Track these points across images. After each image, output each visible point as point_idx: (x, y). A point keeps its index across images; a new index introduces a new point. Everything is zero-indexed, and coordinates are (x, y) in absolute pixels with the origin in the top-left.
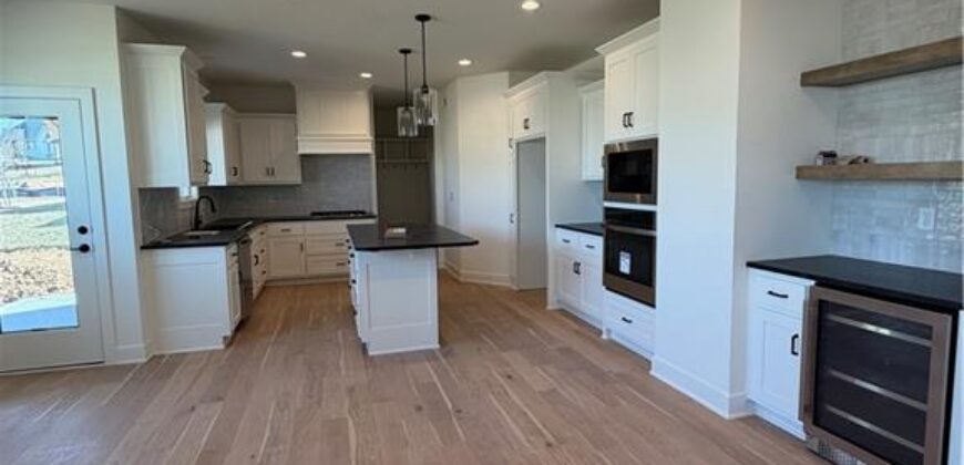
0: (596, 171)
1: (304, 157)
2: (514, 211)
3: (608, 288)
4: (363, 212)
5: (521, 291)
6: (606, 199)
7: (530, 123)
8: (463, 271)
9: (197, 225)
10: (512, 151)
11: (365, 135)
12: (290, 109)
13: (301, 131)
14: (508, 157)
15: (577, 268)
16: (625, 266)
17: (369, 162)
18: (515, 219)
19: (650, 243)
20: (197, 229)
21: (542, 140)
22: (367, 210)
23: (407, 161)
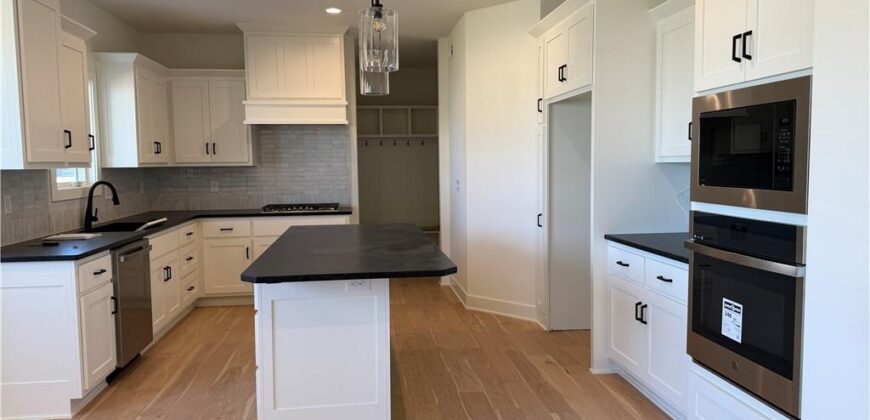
0: (677, 145)
1: (259, 129)
2: (543, 208)
3: (696, 361)
4: (336, 206)
5: (552, 331)
6: (694, 198)
7: (567, 73)
8: (469, 295)
9: (88, 223)
10: (543, 118)
11: (340, 99)
12: (237, 63)
13: (252, 93)
14: (536, 126)
15: (640, 313)
16: (732, 325)
17: (348, 136)
18: (544, 220)
19: (791, 290)
20: (87, 229)
21: (584, 99)
22: (343, 202)
23: (410, 135)
